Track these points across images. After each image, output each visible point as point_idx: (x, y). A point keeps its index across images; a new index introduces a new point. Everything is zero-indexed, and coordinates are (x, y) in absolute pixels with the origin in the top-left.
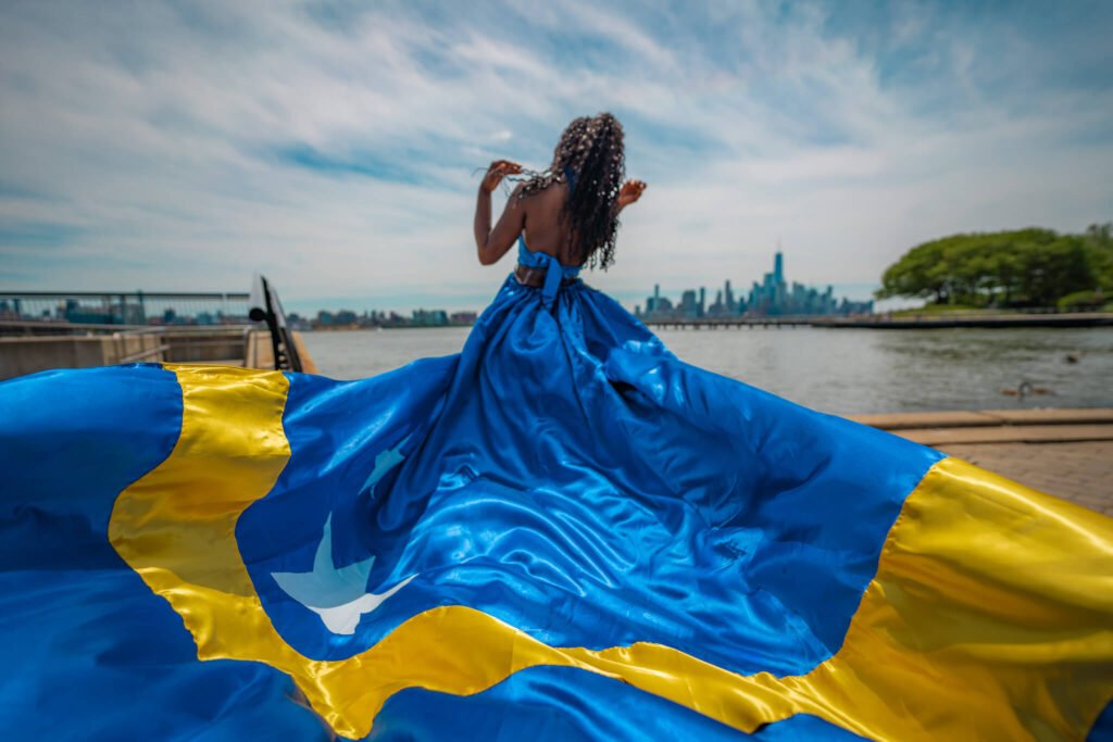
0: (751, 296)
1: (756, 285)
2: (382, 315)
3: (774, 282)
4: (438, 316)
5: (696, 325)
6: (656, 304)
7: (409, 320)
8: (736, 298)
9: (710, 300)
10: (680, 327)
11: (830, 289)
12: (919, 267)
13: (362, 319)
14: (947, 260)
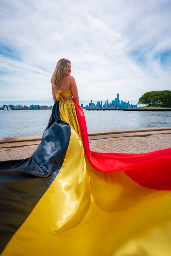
0: (112, 103)
1: (113, 101)
2: (22, 106)
3: (117, 100)
4: (37, 107)
5: (100, 110)
6: (91, 105)
7: (30, 108)
8: (109, 104)
9: (103, 104)
10: (97, 110)
11: (128, 102)
12: (146, 98)
13: (16, 107)
14: (151, 96)
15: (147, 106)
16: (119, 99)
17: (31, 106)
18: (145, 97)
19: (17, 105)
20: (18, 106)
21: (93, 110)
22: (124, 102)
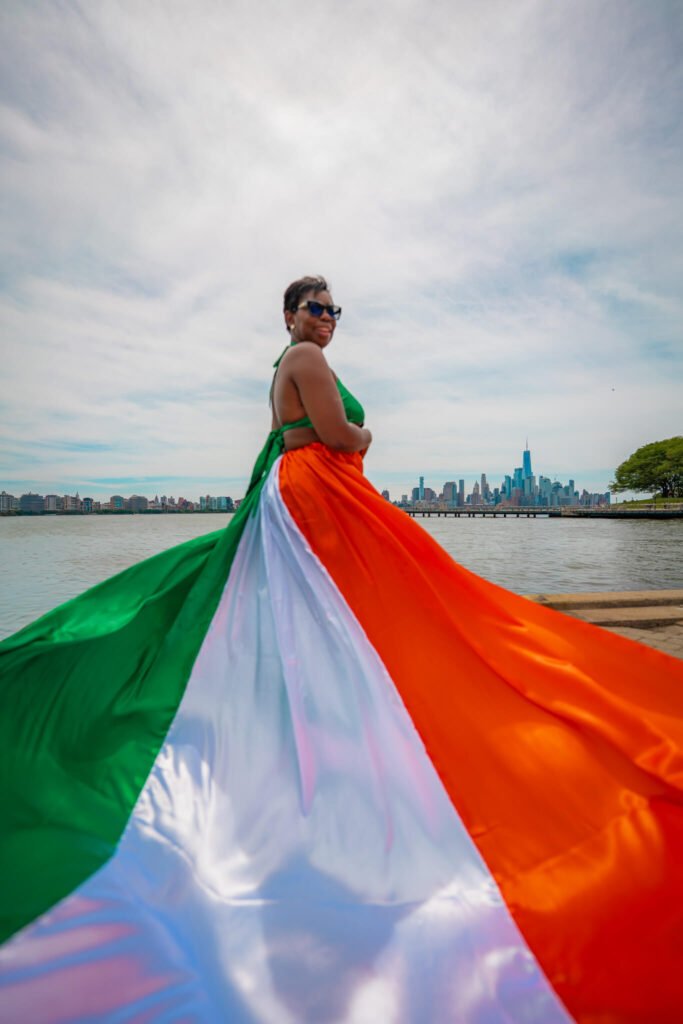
0: (504, 488)
1: (508, 478)
2: (172, 501)
3: (524, 477)
4: (224, 503)
5: (457, 514)
6: (421, 494)
7: (198, 506)
8: (492, 490)
9: (468, 491)
10: (442, 515)
11: (572, 482)
12: (647, 465)
13: (152, 505)
14: (669, 460)
15: (655, 497)
16: (533, 470)
17: (201, 499)
18: (643, 461)
19: (156, 498)
20: (160, 501)
21: (429, 513)
22: (552, 482)
